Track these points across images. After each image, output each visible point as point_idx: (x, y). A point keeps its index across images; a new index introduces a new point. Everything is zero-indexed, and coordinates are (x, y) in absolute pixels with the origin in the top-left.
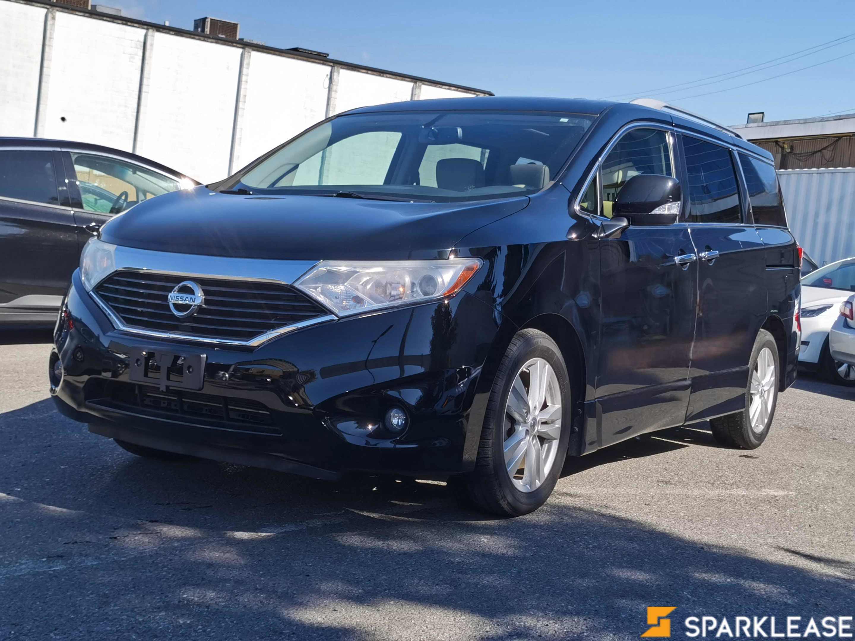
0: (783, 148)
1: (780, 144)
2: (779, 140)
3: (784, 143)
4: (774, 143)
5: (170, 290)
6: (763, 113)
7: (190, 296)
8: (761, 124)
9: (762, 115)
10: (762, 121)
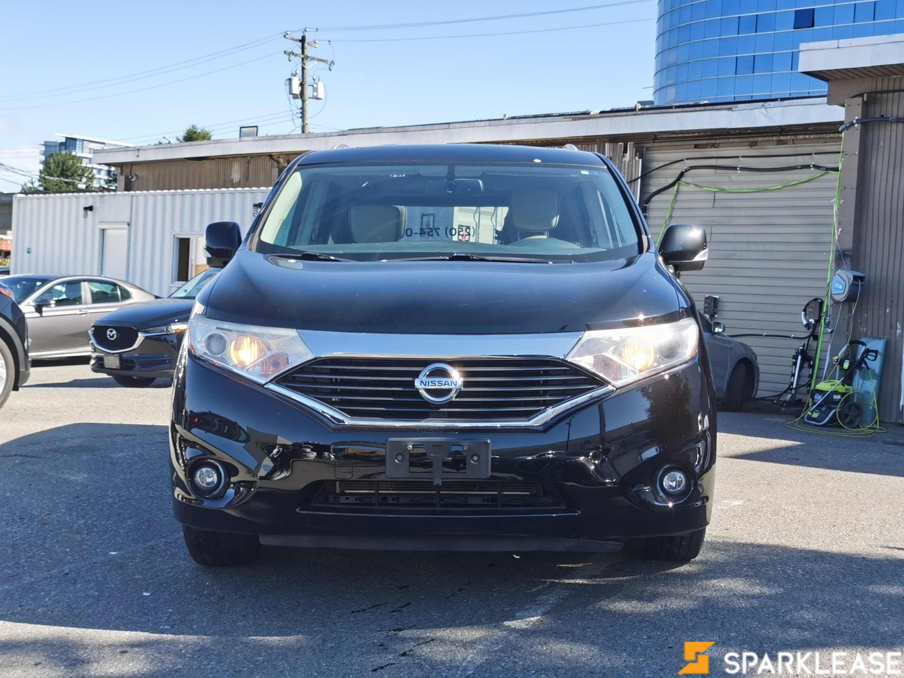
0: (278, 162)
1: (275, 158)
2: (273, 154)
3: (279, 157)
4: (268, 158)
5: (416, 374)
6: (257, 127)
7: (444, 380)
8: (256, 138)
9: (256, 128)
10: (257, 135)
